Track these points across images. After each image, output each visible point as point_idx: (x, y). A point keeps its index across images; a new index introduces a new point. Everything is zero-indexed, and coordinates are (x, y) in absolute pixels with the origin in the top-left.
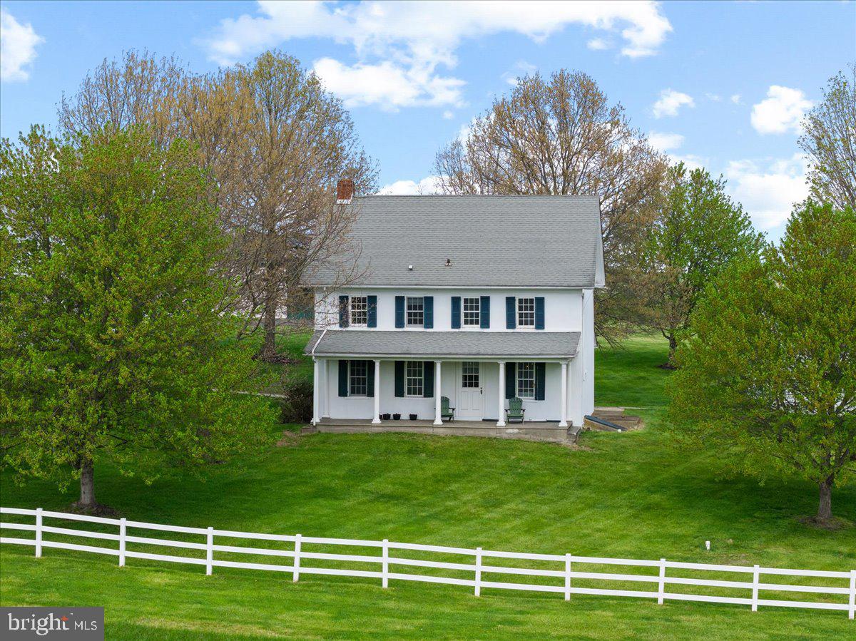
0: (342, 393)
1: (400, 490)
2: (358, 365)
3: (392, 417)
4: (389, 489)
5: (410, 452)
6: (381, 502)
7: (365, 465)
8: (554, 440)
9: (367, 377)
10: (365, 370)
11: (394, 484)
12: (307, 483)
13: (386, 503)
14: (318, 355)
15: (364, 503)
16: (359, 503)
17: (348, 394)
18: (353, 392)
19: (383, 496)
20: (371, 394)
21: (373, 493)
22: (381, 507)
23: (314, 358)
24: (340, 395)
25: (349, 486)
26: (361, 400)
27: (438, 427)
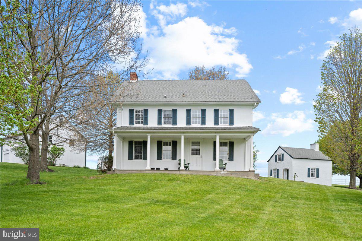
0: (130, 158)
1: (170, 198)
2: (139, 144)
3: (155, 169)
4: (162, 197)
5: (170, 180)
6: (157, 205)
7: (142, 185)
8: (247, 177)
9: (143, 150)
10: (142, 146)
11: (164, 195)
12: (96, 193)
13: (162, 206)
14: (116, 130)
15: (142, 206)
16: (137, 206)
17: (133, 159)
18: (136, 158)
19: (158, 201)
20: (145, 158)
21: (149, 199)
22: (158, 209)
23: (113, 132)
24: (129, 159)
25: (129, 195)
26: (140, 161)
27: (182, 171)
